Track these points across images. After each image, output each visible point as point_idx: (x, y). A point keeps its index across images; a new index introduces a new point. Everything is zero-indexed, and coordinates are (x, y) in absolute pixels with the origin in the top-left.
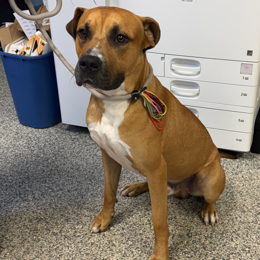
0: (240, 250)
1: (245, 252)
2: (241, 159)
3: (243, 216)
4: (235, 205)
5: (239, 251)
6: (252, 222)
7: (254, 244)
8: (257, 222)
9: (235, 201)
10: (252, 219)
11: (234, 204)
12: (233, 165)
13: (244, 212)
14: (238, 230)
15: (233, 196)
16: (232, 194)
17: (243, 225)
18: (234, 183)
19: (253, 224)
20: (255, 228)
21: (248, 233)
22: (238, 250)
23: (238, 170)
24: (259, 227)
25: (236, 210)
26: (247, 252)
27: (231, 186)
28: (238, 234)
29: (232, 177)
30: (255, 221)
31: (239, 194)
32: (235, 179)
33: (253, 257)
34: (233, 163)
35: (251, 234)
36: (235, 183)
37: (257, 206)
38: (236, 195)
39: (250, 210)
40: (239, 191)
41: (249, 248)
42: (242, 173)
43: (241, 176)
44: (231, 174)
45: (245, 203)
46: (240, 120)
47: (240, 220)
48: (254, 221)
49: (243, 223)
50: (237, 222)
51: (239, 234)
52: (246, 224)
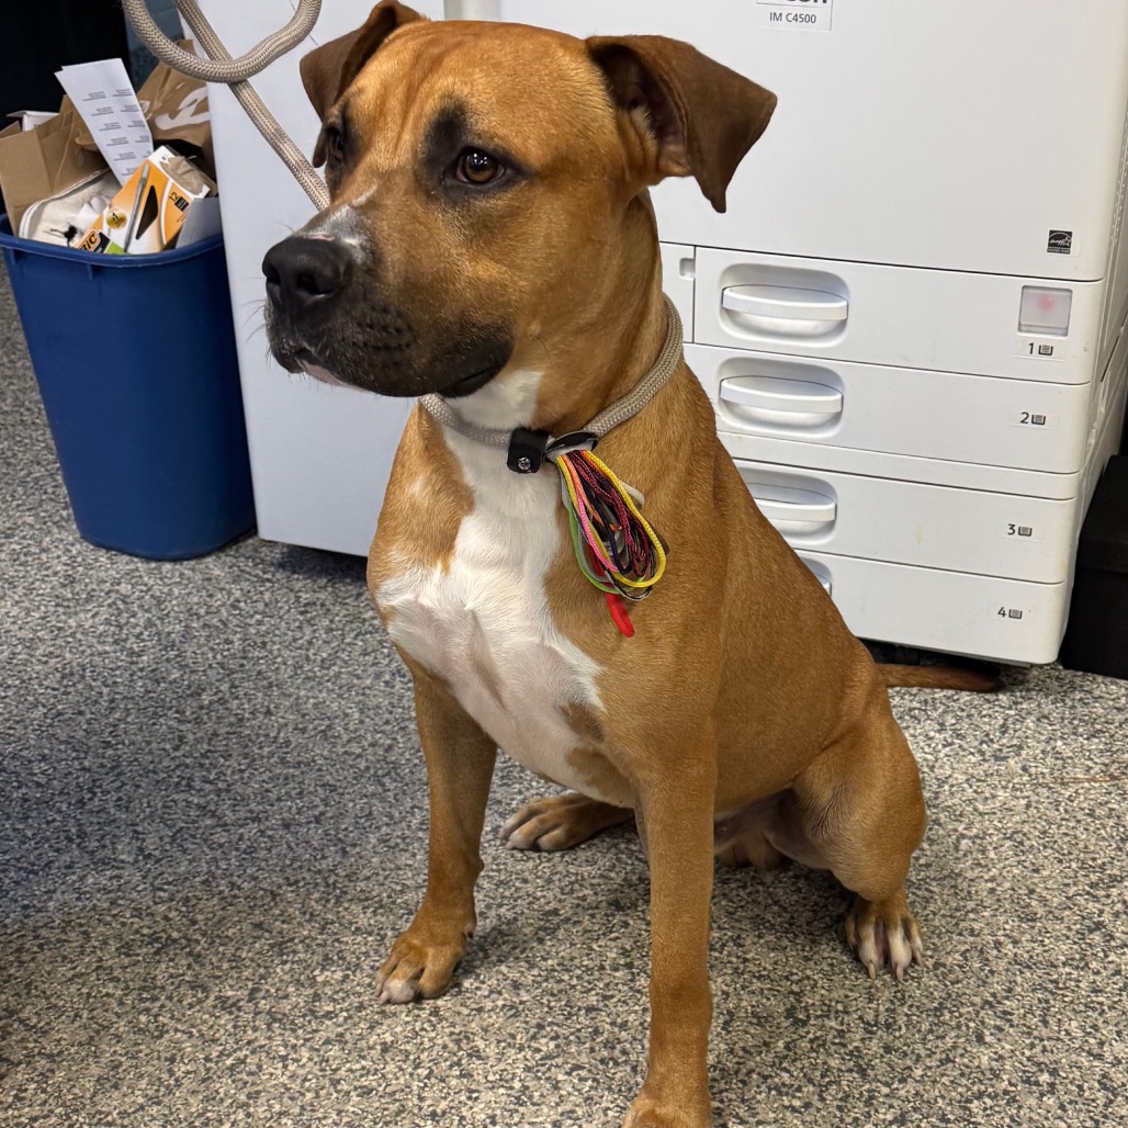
0: (1013, 1081)
1: (1034, 1088)
2: (1018, 694)
3: (1028, 937)
4: (992, 891)
5: (1011, 1084)
6: (1064, 964)
7: (1074, 1057)
8: (1087, 965)
9: (994, 872)
10: (1064, 947)
11: (990, 885)
12: (986, 720)
13: (1034, 920)
14: (1005, 994)
15: (983, 852)
16: (978, 841)
17: (1028, 974)
18: (988, 795)
19: (1067, 969)
20: (1078, 986)
21: (1048, 1009)
22: (1006, 1082)
23: (1004, 741)
24: (1094, 982)
25: (996, 910)
26: (1045, 1088)
27: (976, 809)
28: (1005, 1013)
29: (979, 772)
30: (1077, 956)
31: (1008, 843)
32: (995, 780)
33: (1070, 1112)
34: (984, 713)
35: (1059, 1012)
36: (994, 797)
37: (1088, 893)
38: (995, 848)
39: (1057, 913)
40: (1009, 831)
41: (1054, 1073)
42: (1024, 753)
43: (1020, 765)
44: (973, 759)
45: (1036, 881)
46: (1016, 528)
47: (1015, 955)
48: (1073, 959)
49: (1029, 967)
50: (1002, 964)
51: (1012, 1014)
52: (1040, 972)
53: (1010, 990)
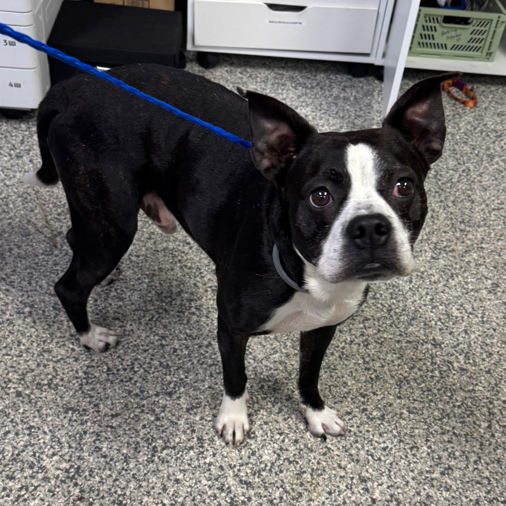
1: (22, 315)
5: (11, 315)
24: (55, 260)
26: (27, 314)
45: (31, 216)
46: (7, 42)
47: (19, 253)
51: (14, 282)
53: (14, 271)
